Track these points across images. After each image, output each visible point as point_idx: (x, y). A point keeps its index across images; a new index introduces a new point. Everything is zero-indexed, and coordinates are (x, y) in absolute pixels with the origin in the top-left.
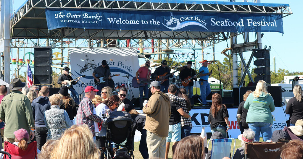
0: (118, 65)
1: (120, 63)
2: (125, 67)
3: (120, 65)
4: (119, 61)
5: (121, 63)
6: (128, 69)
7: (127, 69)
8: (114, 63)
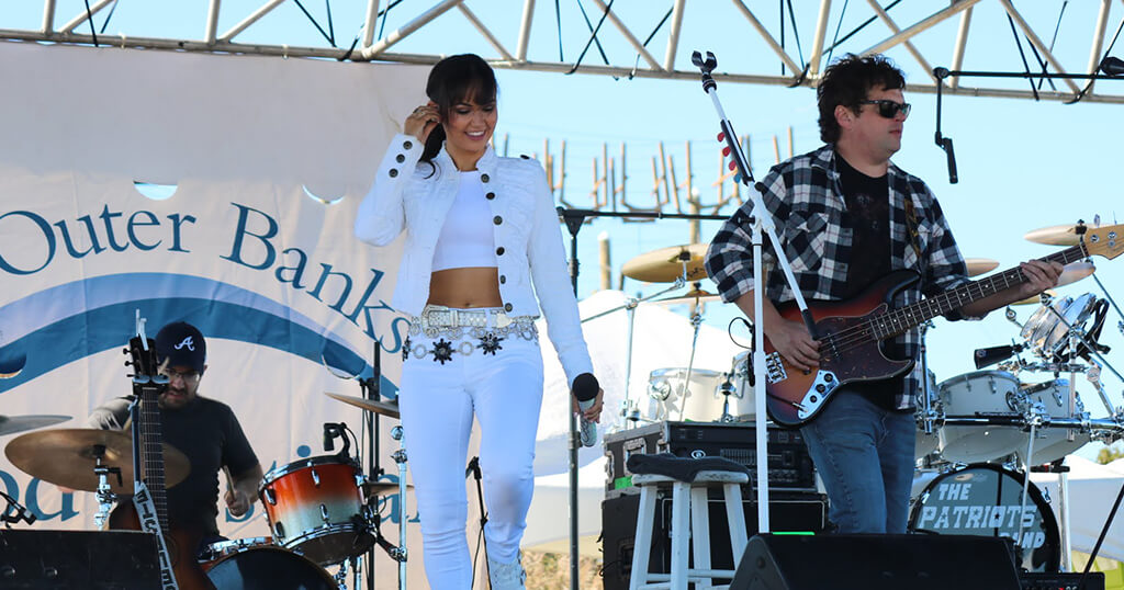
0: (235, 257)
1: (257, 225)
2: (311, 277)
3: (253, 250)
4: (244, 211)
5: (274, 230)
6: (349, 307)
7: (338, 307)
8: (185, 226)
